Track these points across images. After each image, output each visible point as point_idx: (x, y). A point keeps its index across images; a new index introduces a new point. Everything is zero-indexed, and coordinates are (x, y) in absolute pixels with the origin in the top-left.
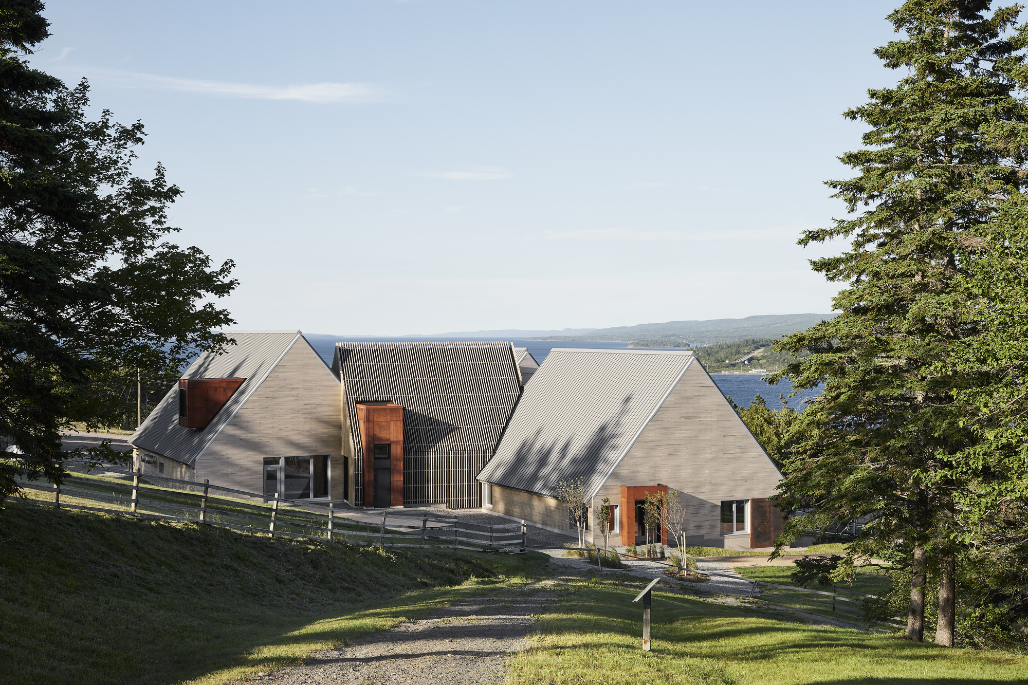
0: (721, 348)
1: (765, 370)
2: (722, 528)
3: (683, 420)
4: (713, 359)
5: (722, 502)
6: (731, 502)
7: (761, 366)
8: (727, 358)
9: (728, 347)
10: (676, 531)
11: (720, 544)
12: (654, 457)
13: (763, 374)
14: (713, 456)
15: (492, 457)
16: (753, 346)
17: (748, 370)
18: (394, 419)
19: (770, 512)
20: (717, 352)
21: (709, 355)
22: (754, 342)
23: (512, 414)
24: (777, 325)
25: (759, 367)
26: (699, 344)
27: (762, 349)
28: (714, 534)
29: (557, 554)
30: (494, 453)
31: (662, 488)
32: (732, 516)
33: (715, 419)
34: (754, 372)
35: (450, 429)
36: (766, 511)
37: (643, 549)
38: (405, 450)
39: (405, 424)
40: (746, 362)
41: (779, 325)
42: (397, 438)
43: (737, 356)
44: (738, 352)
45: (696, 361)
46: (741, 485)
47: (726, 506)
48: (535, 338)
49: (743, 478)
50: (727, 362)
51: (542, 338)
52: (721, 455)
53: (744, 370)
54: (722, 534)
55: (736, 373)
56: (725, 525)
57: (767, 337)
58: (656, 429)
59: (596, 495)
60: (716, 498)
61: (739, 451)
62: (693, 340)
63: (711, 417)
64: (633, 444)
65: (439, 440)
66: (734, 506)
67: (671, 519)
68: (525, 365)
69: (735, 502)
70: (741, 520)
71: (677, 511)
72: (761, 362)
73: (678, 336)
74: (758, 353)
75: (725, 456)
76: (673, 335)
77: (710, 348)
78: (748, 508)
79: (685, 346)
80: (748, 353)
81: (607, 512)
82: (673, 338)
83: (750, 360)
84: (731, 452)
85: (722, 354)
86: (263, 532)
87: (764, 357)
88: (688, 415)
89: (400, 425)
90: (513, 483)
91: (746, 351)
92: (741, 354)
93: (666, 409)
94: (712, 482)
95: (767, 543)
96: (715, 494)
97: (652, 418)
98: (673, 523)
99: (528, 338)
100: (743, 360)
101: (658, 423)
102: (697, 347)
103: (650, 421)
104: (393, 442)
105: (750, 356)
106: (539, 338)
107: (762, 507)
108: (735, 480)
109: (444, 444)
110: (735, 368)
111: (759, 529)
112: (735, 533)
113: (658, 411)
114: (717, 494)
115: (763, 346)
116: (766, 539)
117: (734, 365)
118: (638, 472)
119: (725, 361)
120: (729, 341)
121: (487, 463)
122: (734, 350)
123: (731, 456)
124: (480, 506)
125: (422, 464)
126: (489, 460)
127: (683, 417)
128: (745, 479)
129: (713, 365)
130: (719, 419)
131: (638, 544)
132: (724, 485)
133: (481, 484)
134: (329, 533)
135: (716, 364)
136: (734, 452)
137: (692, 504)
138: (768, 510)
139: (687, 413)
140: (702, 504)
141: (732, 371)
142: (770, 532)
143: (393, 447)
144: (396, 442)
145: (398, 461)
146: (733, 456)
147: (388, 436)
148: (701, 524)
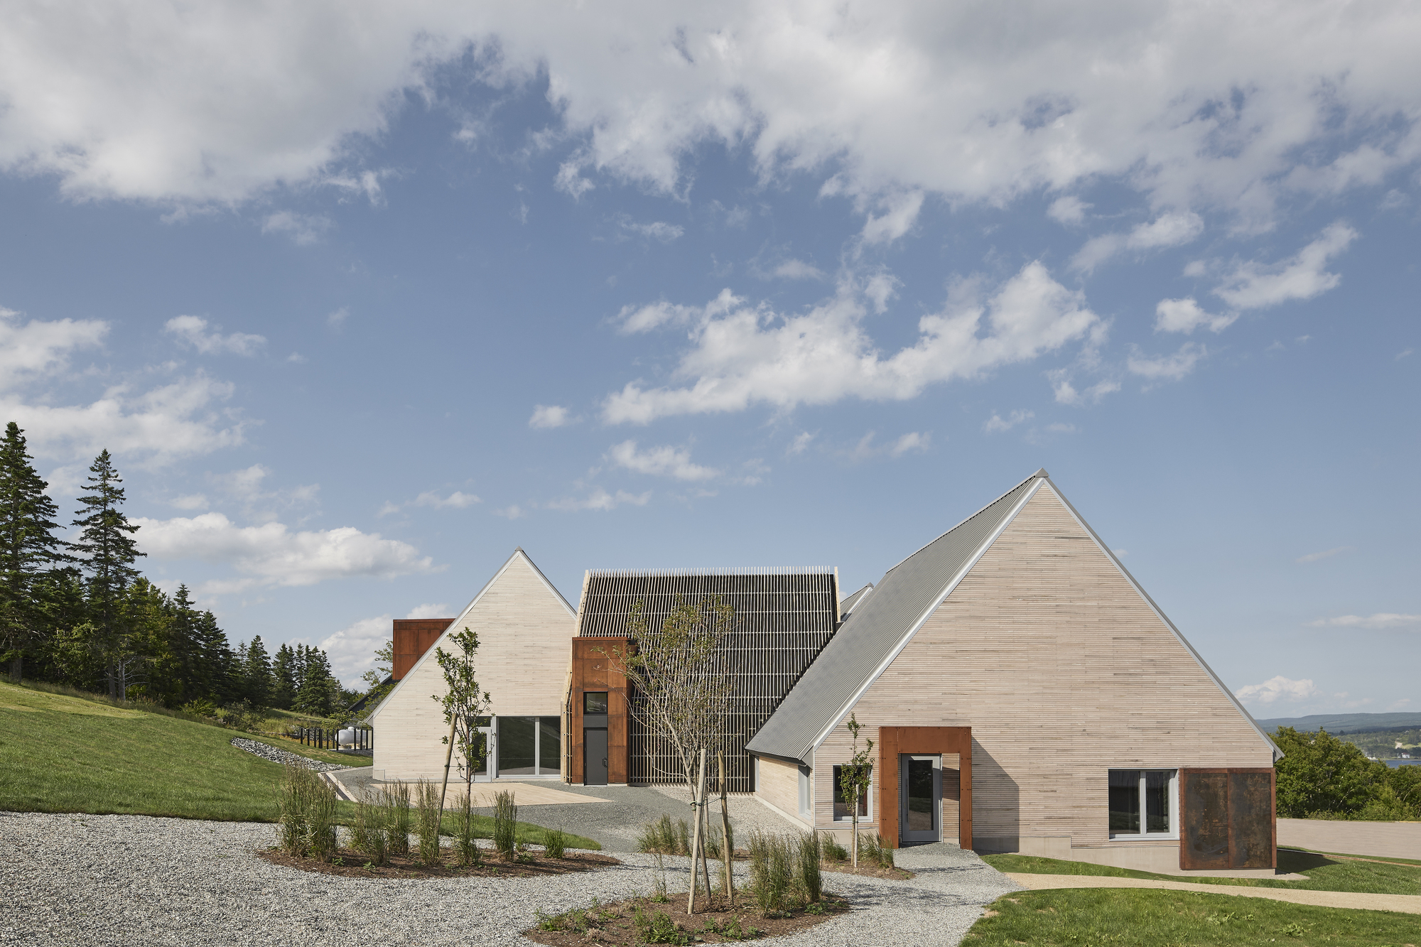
2: (1113, 825)
3: (1018, 603)
5: (1111, 771)
6: (1136, 774)
14: (1091, 677)
19: (1226, 797)
32: (1137, 803)
33: (1094, 603)
36: (1216, 795)
46: (1156, 740)
47: (1121, 781)
49: (1159, 725)
52: (1108, 675)
58: (957, 618)
59: (822, 744)
60: (1097, 762)
61: (1152, 670)
63: (1083, 599)
66: (1143, 784)
69: (1143, 774)
70: (1158, 811)
75: (1119, 678)
78: (1174, 787)
84: (1132, 671)
88: (1030, 593)
93: (979, 580)
94: (1089, 729)
95: (1220, 861)
96: (1096, 755)
97: (947, 596)
101: (959, 607)
107: (1207, 786)
108: (1143, 729)
111: (1201, 831)
112: (1145, 834)
114: (1101, 756)
116: (1218, 853)
118: (916, 702)
123: (1131, 679)
127: (1018, 597)
128: (1165, 728)
130: (1101, 603)
132: (1116, 737)
136: (1138, 671)
138: (1221, 793)
139: (1029, 589)
142: (1226, 838)
143: (611, 696)
144: (618, 690)
145: (619, 717)
146: (1138, 679)
147: (604, 681)
148: (1067, 813)
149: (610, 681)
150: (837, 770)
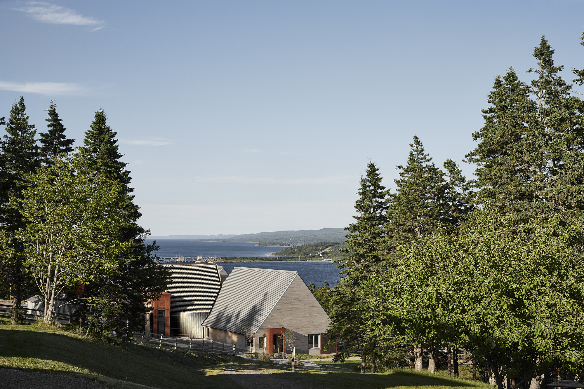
0: (307, 247)
1: (331, 260)
2: (309, 346)
3: (293, 300)
4: (302, 253)
5: (309, 335)
6: (313, 335)
7: (329, 257)
8: (310, 252)
9: (311, 246)
10: (291, 346)
11: (307, 352)
12: (281, 316)
13: (330, 262)
14: (305, 315)
15: (209, 315)
16: (324, 245)
17: (321, 260)
18: (167, 299)
20: (305, 249)
21: (300, 251)
22: (325, 243)
23: (217, 296)
24: (338, 234)
25: (328, 258)
26: (295, 244)
27: (330, 248)
28: (305, 348)
29: (243, 356)
30: (210, 314)
31: (284, 329)
32: (313, 341)
34: (325, 260)
35: (191, 303)
37: (277, 355)
38: (171, 313)
39: (171, 302)
40: (321, 255)
41: (339, 233)
42: (168, 307)
43: (316, 251)
44: (316, 249)
45: (298, 276)
46: (316, 327)
47: (311, 336)
48: (202, 240)
50: (310, 255)
51: (206, 240)
52: (308, 315)
53: (319, 259)
54: (309, 348)
55: (315, 261)
56: (310, 344)
57: (332, 241)
58: (282, 304)
59: (257, 332)
60: (306, 333)
61: (316, 313)
62: (292, 241)
63: (304, 299)
64: (272, 311)
65: (186, 308)
66: (314, 336)
67: (289, 342)
68: (222, 273)
70: (316, 343)
71: (292, 339)
72: (329, 255)
73: (283, 239)
74: (327, 250)
75: (310, 315)
76: (280, 239)
77: (301, 247)
78: (319, 337)
79: (287, 245)
80: (322, 250)
81: (261, 340)
82: (280, 240)
83: (323, 254)
84: (312, 313)
85: (307, 251)
86: (158, 347)
87: (330, 252)
88: (295, 298)
89: (169, 302)
90: (217, 327)
91: (321, 249)
92: (318, 250)
93: (286, 296)
94: (305, 326)
95: (327, 352)
97: (280, 299)
98: (291, 344)
99: (198, 240)
100: (319, 254)
101: (282, 302)
102: (293, 246)
103: (279, 301)
104: (166, 309)
105: (323, 251)
106: (204, 240)
107: (324, 336)
108: (314, 325)
109: (188, 310)
110: (315, 258)
112: (314, 348)
113: (282, 296)
114: (307, 331)
115: (330, 246)
117: (314, 257)
118: (274, 322)
119: (309, 254)
120: (311, 243)
121: (207, 318)
122: (314, 248)
123: (312, 315)
124: (204, 337)
125: (178, 319)
126: (208, 317)
128: (318, 325)
129: (302, 256)
130: (308, 299)
131: (275, 353)
132: (309, 327)
133: (204, 327)
134: (176, 347)
135: (304, 256)
136: (314, 313)
137: (298, 336)
140: (300, 335)
141: (313, 260)
143: (166, 311)
144: (168, 309)
145: (168, 317)
146: (313, 315)
147: (164, 307)
148: (301, 344)
149: (165, 307)
150: (260, 338)
